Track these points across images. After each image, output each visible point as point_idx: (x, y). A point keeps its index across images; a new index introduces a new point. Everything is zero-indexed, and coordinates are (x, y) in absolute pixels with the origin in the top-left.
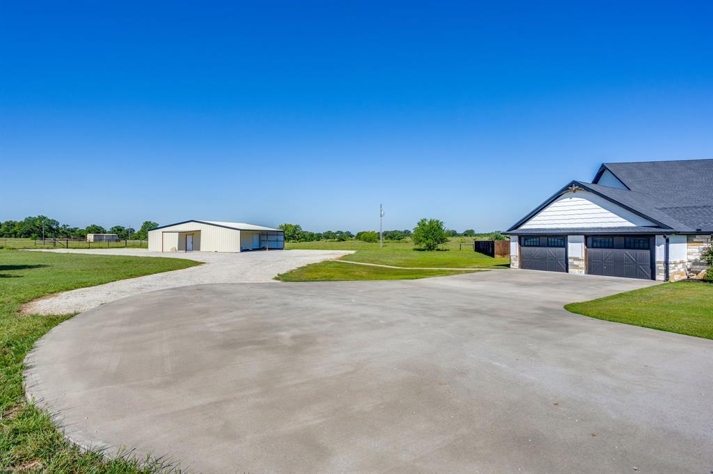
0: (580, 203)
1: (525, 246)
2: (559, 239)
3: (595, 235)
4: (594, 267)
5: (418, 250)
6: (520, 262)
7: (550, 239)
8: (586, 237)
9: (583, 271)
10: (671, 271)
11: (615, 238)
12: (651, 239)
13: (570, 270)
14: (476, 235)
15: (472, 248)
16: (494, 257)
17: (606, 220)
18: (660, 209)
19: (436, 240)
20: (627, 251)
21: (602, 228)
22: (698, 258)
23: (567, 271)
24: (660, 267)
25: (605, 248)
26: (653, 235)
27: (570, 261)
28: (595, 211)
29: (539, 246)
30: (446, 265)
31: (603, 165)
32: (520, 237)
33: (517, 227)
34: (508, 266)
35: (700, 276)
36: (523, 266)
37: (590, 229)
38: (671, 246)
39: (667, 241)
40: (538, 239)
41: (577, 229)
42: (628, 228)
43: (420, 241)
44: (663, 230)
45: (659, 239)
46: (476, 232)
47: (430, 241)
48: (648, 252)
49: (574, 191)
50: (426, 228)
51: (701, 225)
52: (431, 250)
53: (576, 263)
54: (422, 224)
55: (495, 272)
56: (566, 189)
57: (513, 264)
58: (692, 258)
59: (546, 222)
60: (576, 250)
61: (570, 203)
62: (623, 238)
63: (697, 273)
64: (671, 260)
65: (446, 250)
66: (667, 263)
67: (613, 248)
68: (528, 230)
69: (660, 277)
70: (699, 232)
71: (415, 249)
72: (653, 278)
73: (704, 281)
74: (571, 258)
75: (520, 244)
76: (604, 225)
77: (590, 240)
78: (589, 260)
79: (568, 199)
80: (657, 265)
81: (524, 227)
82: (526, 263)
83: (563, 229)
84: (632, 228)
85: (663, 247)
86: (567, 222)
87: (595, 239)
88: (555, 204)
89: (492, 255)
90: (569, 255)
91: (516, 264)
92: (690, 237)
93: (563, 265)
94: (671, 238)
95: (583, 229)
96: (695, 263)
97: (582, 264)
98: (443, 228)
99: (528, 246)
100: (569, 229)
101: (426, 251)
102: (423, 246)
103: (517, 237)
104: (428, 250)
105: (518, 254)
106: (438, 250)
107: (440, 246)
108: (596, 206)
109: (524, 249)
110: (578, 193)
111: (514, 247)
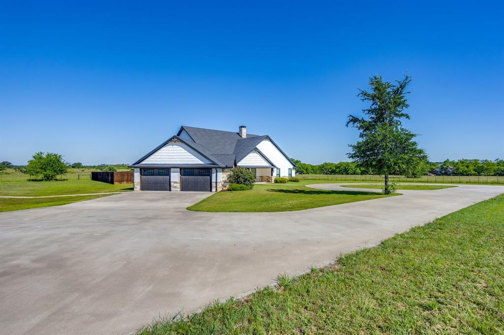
0: (178, 149)
1: (144, 175)
2: (165, 171)
3: (185, 168)
4: (185, 187)
5: (33, 180)
6: (141, 186)
7: (160, 171)
8: (181, 169)
9: (179, 189)
10: (218, 187)
11: (195, 170)
12: (210, 170)
13: (172, 189)
14: (83, 167)
15: (89, 177)
16: (113, 184)
17: (191, 160)
18: (212, 155)
19: (55, 171)
20: (200, 177)
21: (188, 164)
22: (226, 179)
23: (170, 190)
24: (214, 185)
25: (190, 175)
26: (210, 169)
27: (172, 184)
28: (186, 154)
29: (153, 175)
30: (77, 191)
31: (182, 127)
32: (141, 169)
33: (139, 162)
34: (132, 189)
35: (226, 188)
36: (142, 189)
37: (183, 165)
38: (218, 173)
39: (217, 171)
40: (153, 171)
41: (176, 164)
42: (201, 164)
43: (37, 173)
44: (215, 166)
45: (214, 170)
46: (83, 165)
47: (48, 172)
48: (209, 177)
49: (175, 142)
50: (43, 161)
51: (227, 163)
52: (50, 180)
53: (175, 185)
54: (39, 157)
55: (127, 194)
56: (170, 140)
57: (136, 188)
58: (224, 179)
59: (158, 160)
60: (175, 177)
61: (172, 149)
62: (198, 170)
63: (225, 187)
64: (218, 181)
65: (64, 180)
66: (216, 183)
67: (193, 175)
68: (147, 164)
69: (214, 190)
70: (227, 167)
71: (30, 180)
72: (211, 191)
73: (228, 190)
74: (172, 182)
75: (141, 174)
76: (190, 163)
77: (182, 170)
78: (182, 183)
79: (171, 146)
80: (213, 184)
81: (143, 162)
82: (145, 187)
83: (168, 164)
84: (203, 164)
85: (215, 174)
86: (170, 160)
87: (186, 171)
88: (163, 149)
89: (112, 182)
90: (172, 181)
91: (138, 187)
92: (223, 169)
93: (167, 187)
94: (218, 170)
95: (179, 164)
96: (225, 182)
97: (178, 185)
98: (62, 161)
99: (146, 175)
100: (172, 164)
101: (44, 182)
102: (40, 177)
103: (139, 169)
104: (46, 180)
105: (139, 181)
106: (56, 180)
107: (58, 177)
108: (186, 151)
109: (144, 177)
110: (177, 143)
111: (137, 176)
